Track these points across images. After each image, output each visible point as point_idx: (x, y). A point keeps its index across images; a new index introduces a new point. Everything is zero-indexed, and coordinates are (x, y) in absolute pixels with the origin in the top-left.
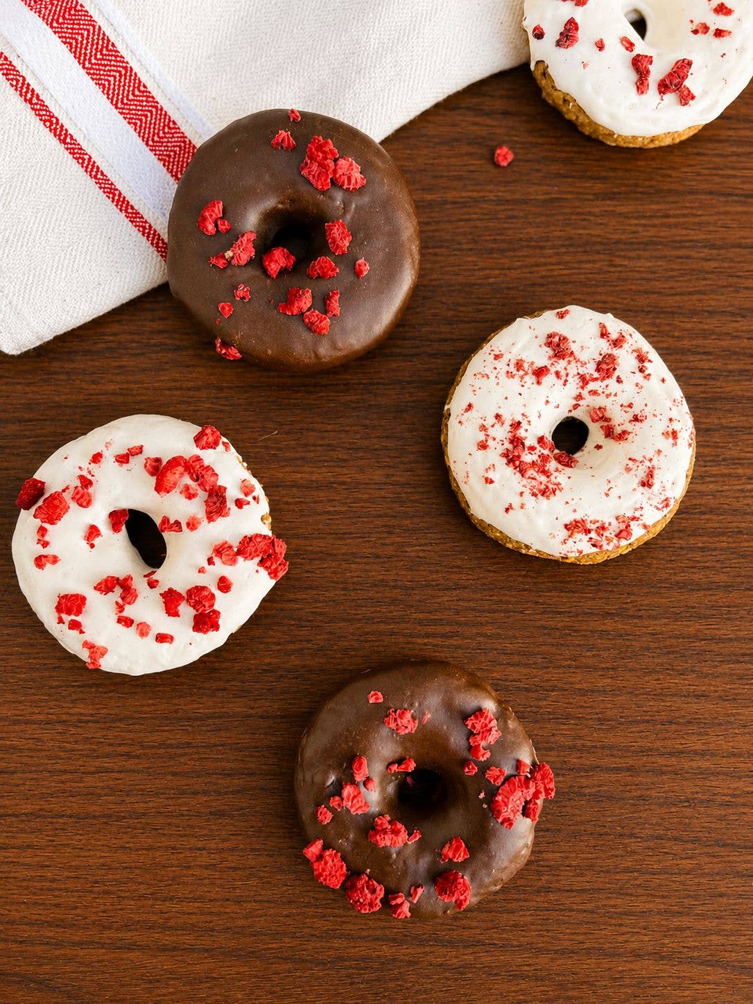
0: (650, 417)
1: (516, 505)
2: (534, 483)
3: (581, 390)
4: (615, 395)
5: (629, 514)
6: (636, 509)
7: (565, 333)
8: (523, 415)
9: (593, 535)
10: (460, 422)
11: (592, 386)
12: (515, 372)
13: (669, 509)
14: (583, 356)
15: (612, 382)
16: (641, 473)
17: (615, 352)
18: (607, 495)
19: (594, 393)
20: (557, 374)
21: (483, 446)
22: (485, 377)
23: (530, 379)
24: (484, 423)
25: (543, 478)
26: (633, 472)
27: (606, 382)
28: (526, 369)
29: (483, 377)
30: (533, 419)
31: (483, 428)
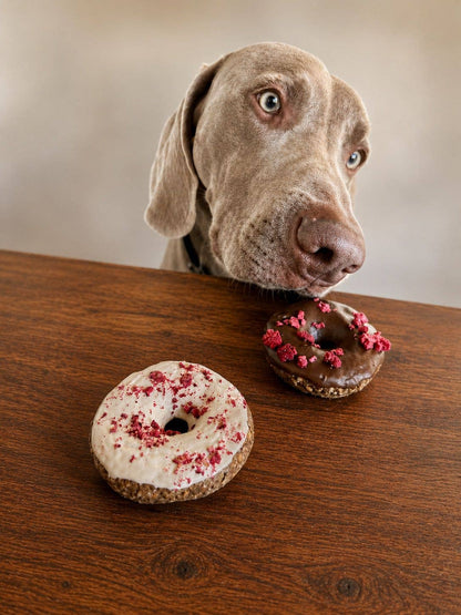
0: (217, 397)
1: (137, 455)
2: (148, 441)
3: (175, 396)
4: (195, 393)
5: (216, 446)
6: (219, 443)
7: (159, 371)
8: (139, 412)
10: (99, 424)
11: (180, 392)
12: (132, 392)
14: (171, 378)
15: (191, 387)
16: (217, 422)
17: (190, 372)
18: (198, 438)
19: (183, 395)
20: (158, 390)
21: (113, 431)
22: (114, 399)
23: (141, 394)
25: (155, 439)
26: (212, 424)
27: (188, 388)
28: (139, 390)
30: (147, 414)
31: (114, 423)
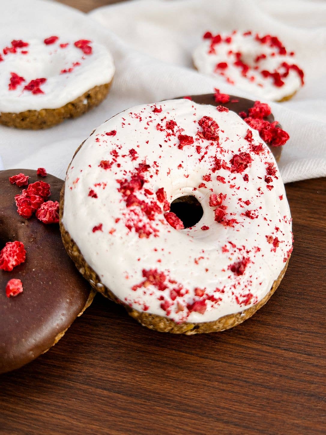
0: (260, 219)
1: (106, 228)
2: (135, 217)
3: (211, 172)
4: (239, 188)
5: (210, 291)
6: (218, 290)
7: (218, 122)
8: (155, 162)
9: (166, 294)
10: (97, 139)
11: (222, 172)
12: (164, 128)
13: (248, 307)
14: (225, 145)
15: (239, 176)
16: (235, 258)
17: (253, 155)
18: (196, 262)
19: (221, 179)
20: (198, 149)
21: (105, 165)
22: (139, 119)
23: (175, 140)
24: (118, 150)
25: (145, 220)
26: (228, 254)
27: (235, 175)
28: (175, 131)
29: (137, 118)
30: (163, 171)
31: (115, 154)
